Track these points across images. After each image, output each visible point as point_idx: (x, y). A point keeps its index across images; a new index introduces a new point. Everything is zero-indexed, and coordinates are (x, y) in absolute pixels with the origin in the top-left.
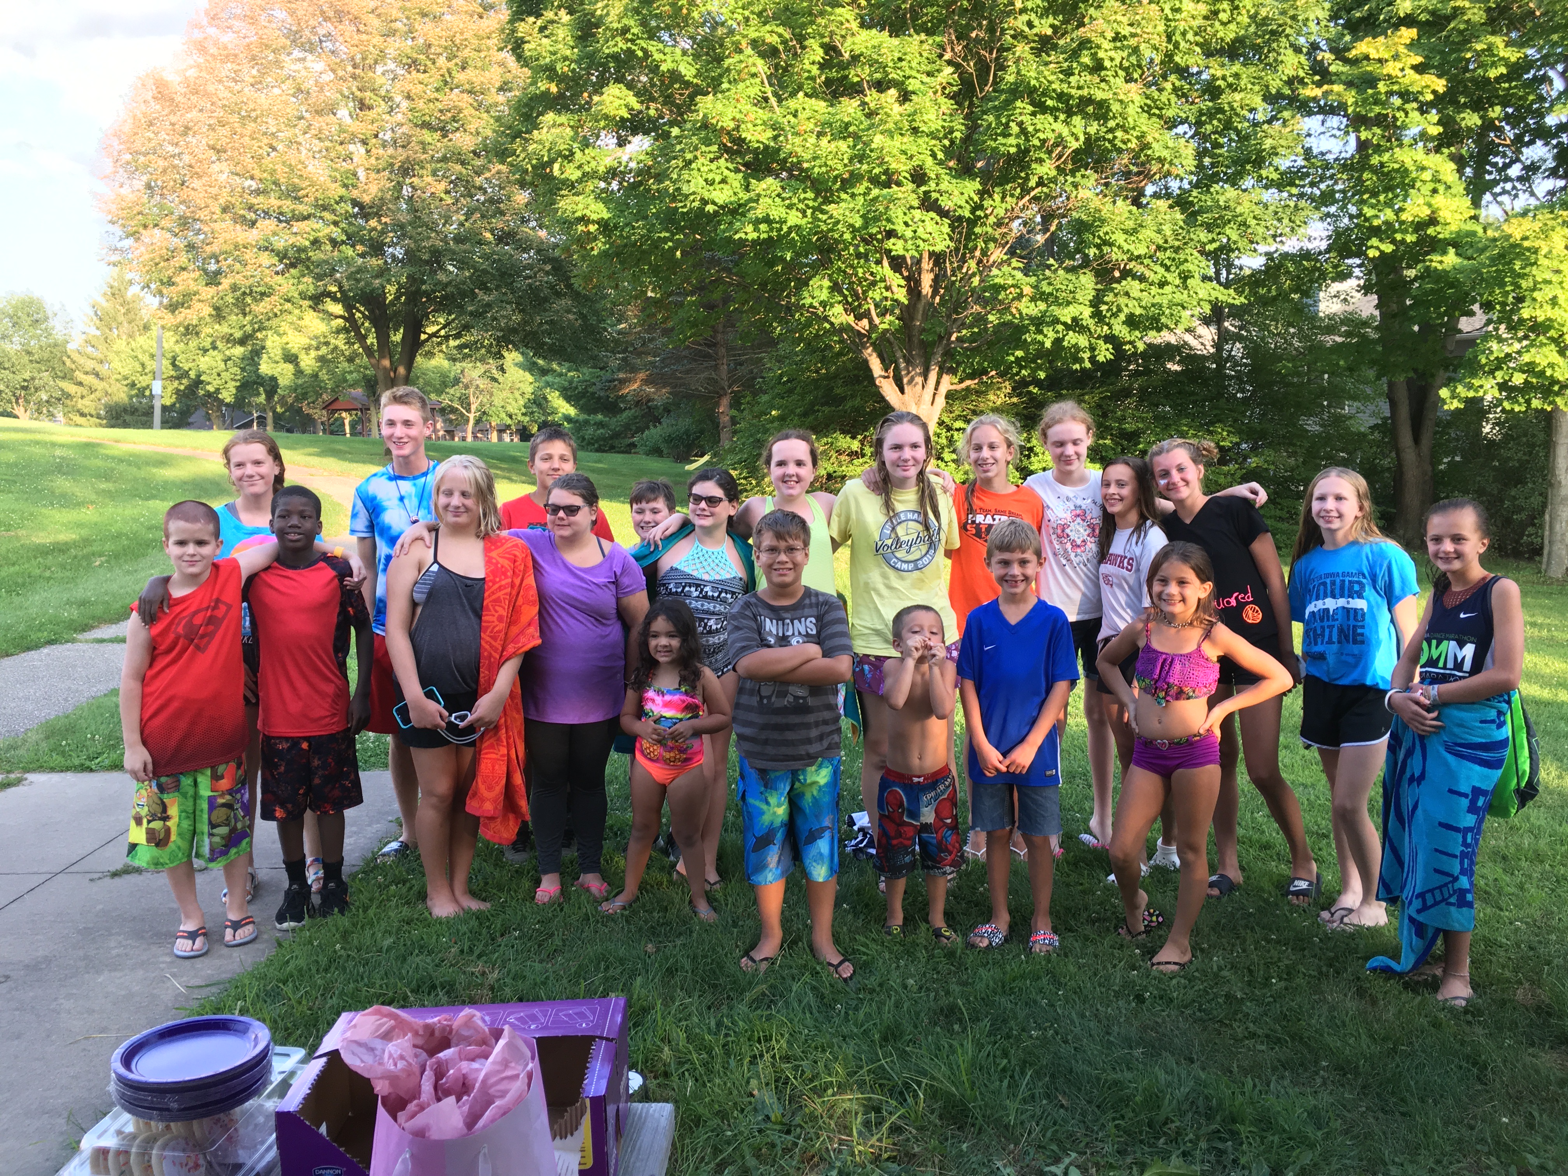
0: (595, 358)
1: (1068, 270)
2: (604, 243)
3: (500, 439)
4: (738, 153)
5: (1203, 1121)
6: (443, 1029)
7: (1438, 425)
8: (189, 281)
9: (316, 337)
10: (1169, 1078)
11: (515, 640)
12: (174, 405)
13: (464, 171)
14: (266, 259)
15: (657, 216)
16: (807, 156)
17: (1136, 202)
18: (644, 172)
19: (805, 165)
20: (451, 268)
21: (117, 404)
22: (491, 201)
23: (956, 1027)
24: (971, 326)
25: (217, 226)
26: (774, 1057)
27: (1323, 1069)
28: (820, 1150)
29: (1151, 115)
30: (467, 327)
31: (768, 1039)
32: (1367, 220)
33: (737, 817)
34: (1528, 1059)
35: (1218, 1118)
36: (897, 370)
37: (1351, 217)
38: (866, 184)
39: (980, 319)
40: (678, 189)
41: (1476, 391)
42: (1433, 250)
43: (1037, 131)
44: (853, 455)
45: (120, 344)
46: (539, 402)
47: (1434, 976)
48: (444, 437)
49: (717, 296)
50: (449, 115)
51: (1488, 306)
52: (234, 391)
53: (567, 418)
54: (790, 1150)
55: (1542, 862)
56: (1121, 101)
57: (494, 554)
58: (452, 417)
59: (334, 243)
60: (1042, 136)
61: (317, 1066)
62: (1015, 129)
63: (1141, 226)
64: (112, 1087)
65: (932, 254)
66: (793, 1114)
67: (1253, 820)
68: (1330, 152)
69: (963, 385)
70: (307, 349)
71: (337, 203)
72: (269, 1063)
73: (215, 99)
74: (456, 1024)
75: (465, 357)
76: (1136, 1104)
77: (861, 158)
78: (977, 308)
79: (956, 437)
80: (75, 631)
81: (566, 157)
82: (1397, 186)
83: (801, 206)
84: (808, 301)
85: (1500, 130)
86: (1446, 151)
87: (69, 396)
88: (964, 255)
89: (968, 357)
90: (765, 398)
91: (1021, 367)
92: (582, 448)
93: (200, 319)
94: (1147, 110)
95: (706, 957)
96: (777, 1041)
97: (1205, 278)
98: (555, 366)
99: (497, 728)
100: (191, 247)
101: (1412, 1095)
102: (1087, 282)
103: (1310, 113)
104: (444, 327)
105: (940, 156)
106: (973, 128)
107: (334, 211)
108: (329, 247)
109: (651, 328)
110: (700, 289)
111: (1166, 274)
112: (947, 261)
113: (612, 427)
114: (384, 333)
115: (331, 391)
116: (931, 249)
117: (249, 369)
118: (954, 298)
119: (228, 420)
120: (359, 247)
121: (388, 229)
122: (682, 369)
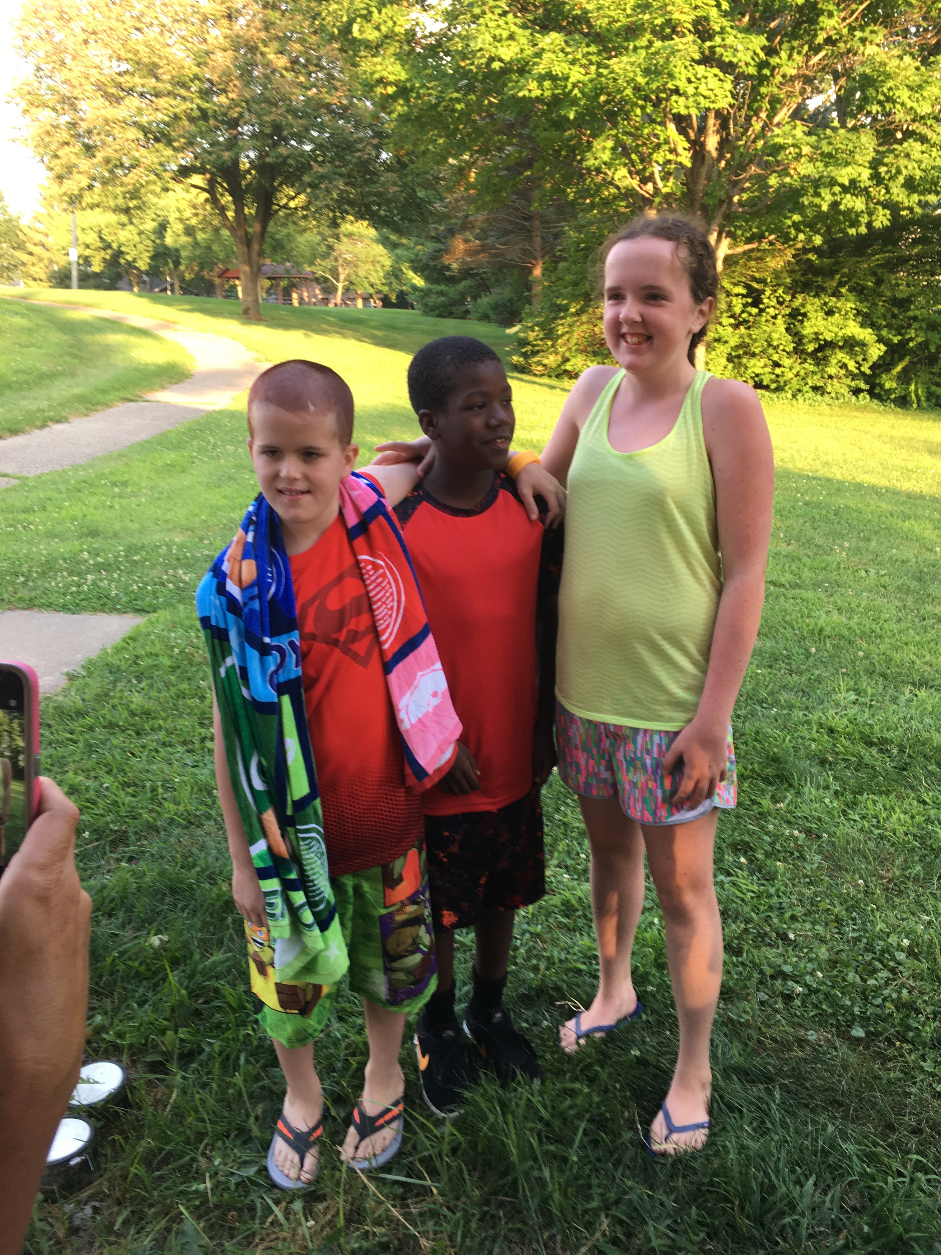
2: (403, 106)
3: (365, 306)
8: (70, 154)
16: (590, 7)
24: (752, 190)
39: (761, 180)
40: (467, 47)
46: (395, 274)
52: (148, 260)
53: (417, 288)
58: (326, 285)
59: (190, 118)
65: (717, 116)
69: (741, 250)
71: (191, 80)
78: (756, 170)
81: (364, 17)
83: (584, 61)
84: (590, 162)
88: (749, 116)
89: (747, 221)
91: (799, 231)
98: (404, 240)
102: (868, 142)
105: (725, 6)
107: (189, 89)
108: (186, 122)
112: (731, 122)
113: (451, 296)
114: (239, 203)
115: (223, 261)
116: (712, 106)
117: (158, 241)
118: (737, 162)
119: (148, 286)
120: (212, 122)
121: (234, 103)
122: (501, 240)
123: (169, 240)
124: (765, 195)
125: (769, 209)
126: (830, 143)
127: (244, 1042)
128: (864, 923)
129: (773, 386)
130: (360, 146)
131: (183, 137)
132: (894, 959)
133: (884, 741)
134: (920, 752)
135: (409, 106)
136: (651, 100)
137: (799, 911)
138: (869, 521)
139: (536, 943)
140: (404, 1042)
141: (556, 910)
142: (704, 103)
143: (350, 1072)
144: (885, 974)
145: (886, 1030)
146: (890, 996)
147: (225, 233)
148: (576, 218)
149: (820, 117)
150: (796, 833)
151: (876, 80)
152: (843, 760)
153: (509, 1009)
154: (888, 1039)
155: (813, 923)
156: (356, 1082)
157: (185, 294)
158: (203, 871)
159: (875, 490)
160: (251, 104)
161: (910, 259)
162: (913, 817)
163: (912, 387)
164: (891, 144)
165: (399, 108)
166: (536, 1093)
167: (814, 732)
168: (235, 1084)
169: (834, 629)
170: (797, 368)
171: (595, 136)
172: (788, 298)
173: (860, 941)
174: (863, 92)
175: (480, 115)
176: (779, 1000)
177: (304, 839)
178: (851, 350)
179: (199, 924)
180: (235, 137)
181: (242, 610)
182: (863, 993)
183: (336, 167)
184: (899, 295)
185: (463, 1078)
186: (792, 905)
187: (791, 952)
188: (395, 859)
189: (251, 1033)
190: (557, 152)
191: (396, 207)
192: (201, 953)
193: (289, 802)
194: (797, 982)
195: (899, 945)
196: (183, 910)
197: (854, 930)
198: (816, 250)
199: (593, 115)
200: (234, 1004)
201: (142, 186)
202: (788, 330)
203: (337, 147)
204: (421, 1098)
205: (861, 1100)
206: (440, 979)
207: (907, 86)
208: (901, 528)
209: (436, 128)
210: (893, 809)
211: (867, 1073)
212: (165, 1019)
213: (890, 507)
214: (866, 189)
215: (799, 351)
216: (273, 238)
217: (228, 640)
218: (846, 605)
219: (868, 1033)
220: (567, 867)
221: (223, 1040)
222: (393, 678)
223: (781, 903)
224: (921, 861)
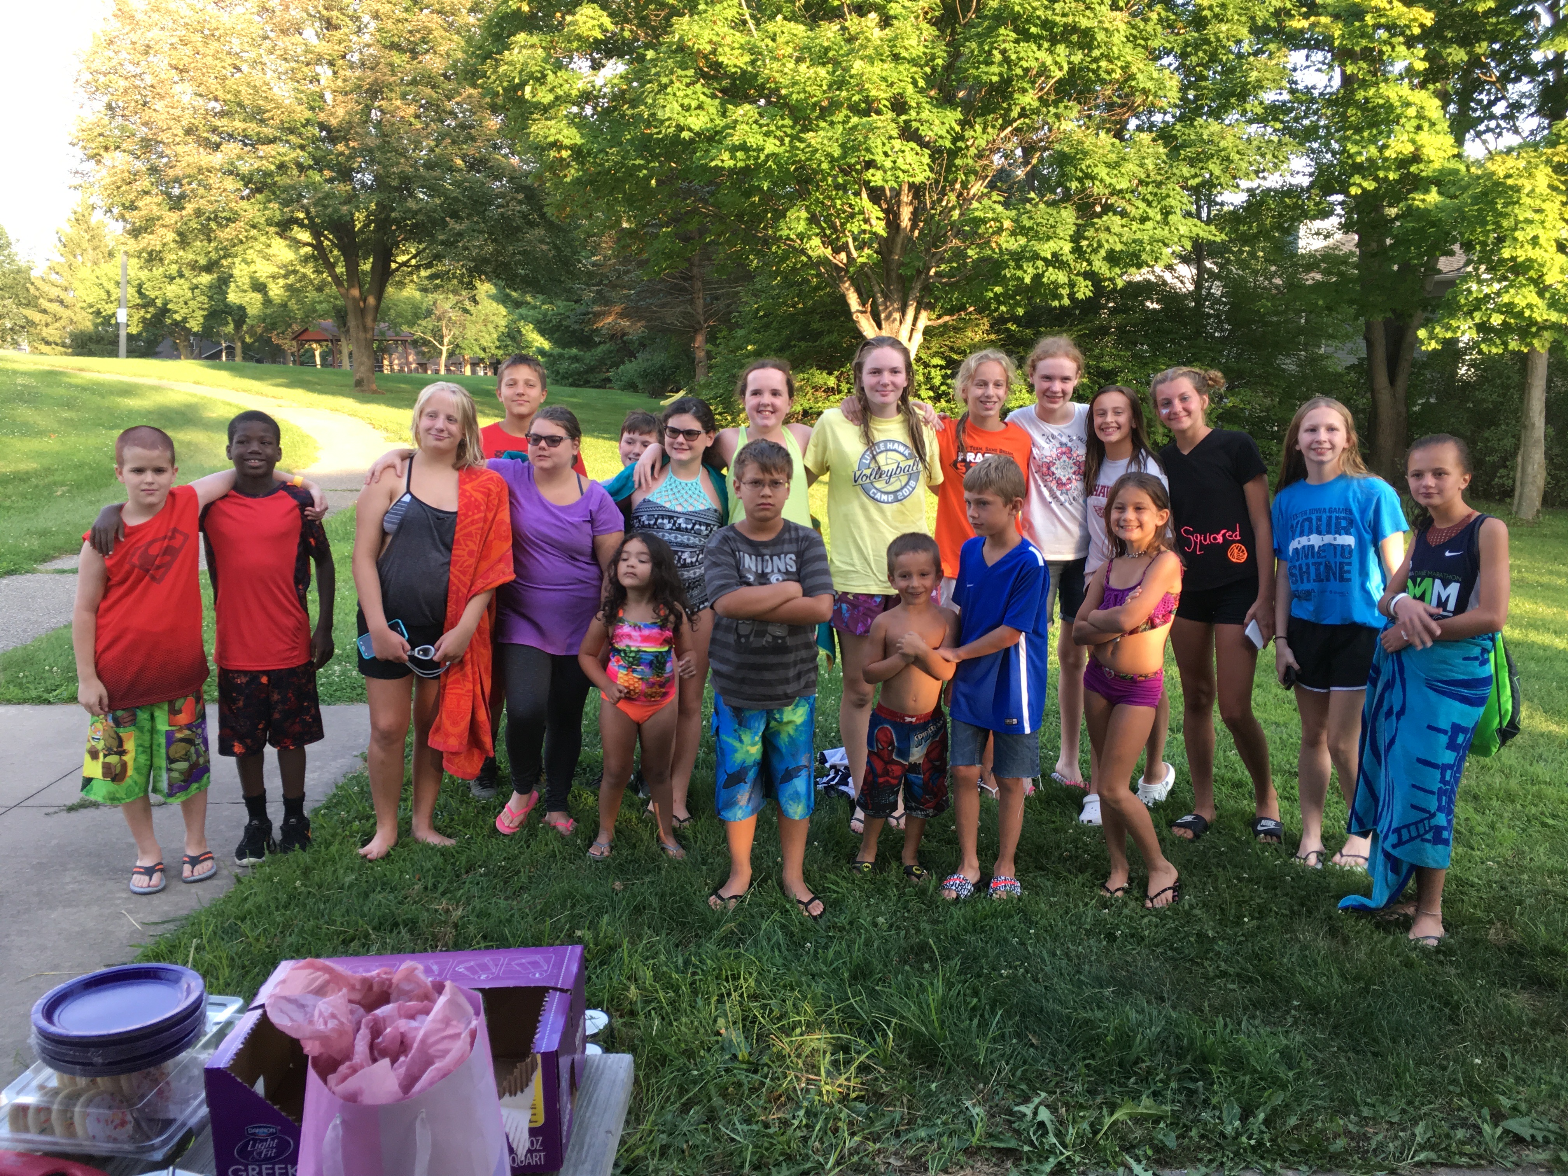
0: (569, 291)
1: (1048, 204)
2: (578, 170)
3: (474, 372)
4: (715, 78)
5: (1174, 1061)
6: (382, 983)
7: (1413, 366)
8: (151, 205)
9: (285, 266)
10: (1140, 1017)
11: (485, 575)
12: (139, 334)
13: (435, 95)
14: (230, 184)
15: (631, 142)
16: (784, 81)
17: (1119, 135)
18: (619, 97)
19: (784, 92)
20: (421, 196)
21: (82, 332)
22: (462, 126)
23: (926, 966)
24: (950, 261)
25: (180, 149)
26: (741, 995)
27: (1295, 1008)
28: (787, 1089)
29: (1136, 46)
30: (438, 257)
31: (735, 978)
32: (1350, 156)
33: (708, 754)
34: (1500, 1000)
35: (1189, 1057)
36: (874, 305)
37: (1334, 154)
38: (845, 112)
39: (959, 254)
40: (653, 115)
41: (1454, 332)
42: (1415, 189)
43: (1020, 59)
44: (830, 391)
45: (85, 272)
46: (512, 336)
47: (1406, 915)
48: (416, 370)
49: (693, 226)
50: (418, 36)
51: (1468, 247)
52: (201, 320)
53: (541, 352)
54: (757, 1090)
55: (1513, 801)
56: (1106, 30)
57: (468, 487)
58: (425, 349)
59: (301, 167)
60: (1025, 64)
61: (251, 1018)
62: (997, 56)
63: (1124, 159)
64: (33, 1040)
65: (911, 186)
66: (761, 1053)
67: (1226, 758)
68: (1314, 87)
69: (940, 321)
70: (274, 277)
71: (304, 126)
72: (203, 1015)
73: (176, 17)
74: (396, 978)
75: (437, 287)
76: (1106, 1043)
77: (840, 84)
78: (956, 242)
79: (933, 374)
80: (36, 561)
81: (537, 80)
82: (1382, 122)
83: (778, 133)
84: (785, 233)
85: (1486, 66)
86: (1431, 87)
87: (32, 324)
88: (944, 187)
89: (947, 293)
90: (740, 333)
91: (1000, 303)
92: (556, 382)
93: (164, 245)
94: (1131, 39)
95: (673, 894)
96: (745, 980)
97: (1189, 214)
98: (529, 298)
99: (462, 663)
100: (153, 170)
101: (1384, 1034)
102: (1068, 216)
103: (1297, 47)
104: (414, 257)
105: (921, 83)
106: (955, 55)
107: (300, 135)
108: (295, 172)
109: (626, 261)
110: (674, 220)
111: (1148, 210)
112: (926, 194)
113: (587, 361)
114: (351, 260)
115: (300, 321)
116: (908, 179)
117: (217, 298)
119: (197, 351)
120: (326, 172)
122: (657, 302)
123: (233, 297)
126: (1030, 218)
142: (903, 177)
151: (1074, 158)
164: (1091, 218)
165: (573, 172)
171: (788, 206)
183: (475, 223)
201: (241, 242)
203: (475, 201)
207: (1105, 163)
214: (1068, 262)
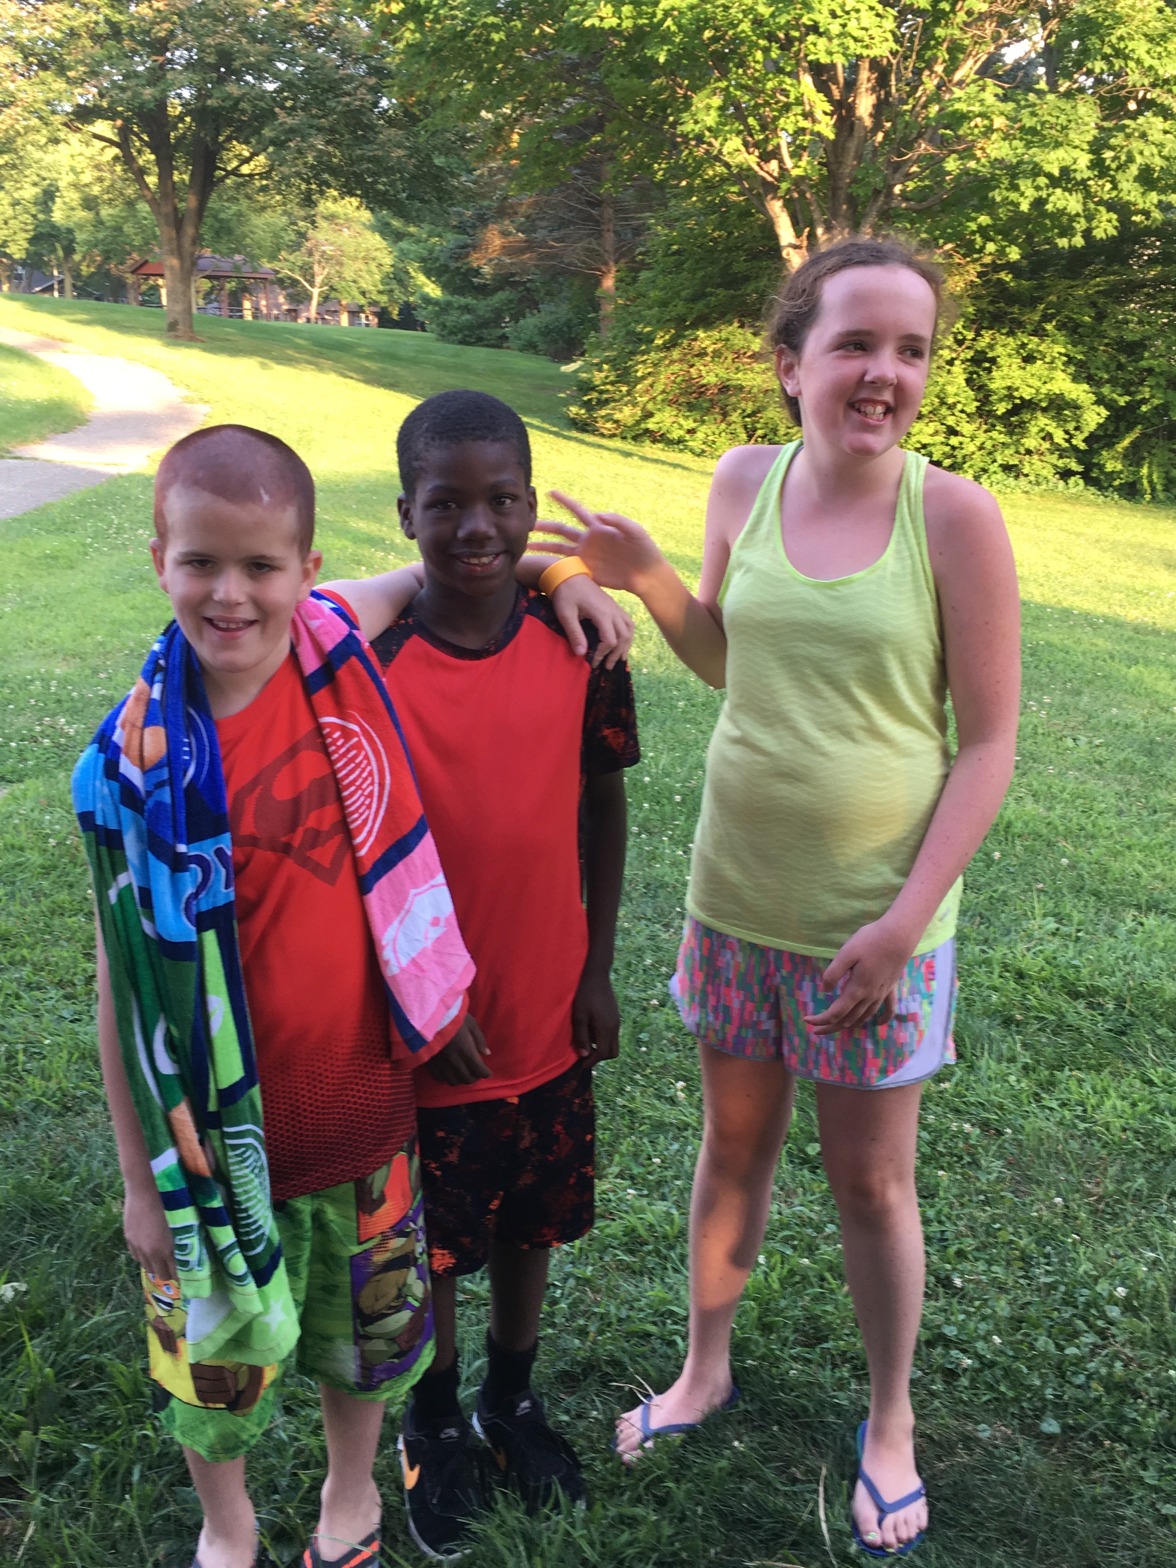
0: (442, 215)
3: (353, 323)
20: (247, 78)
36: (813, 236)
39: (934, 164)
46: (399, 278)
48: (283, 316)
52: (25, 245)
53: (430, 300)
58: (294, 291)
65: (871, 63)
78: (927, 148)
84: (687, 127)
88: (917, 69)
90: (645, 275)
91: (987, 239)
98: (412, 229)
104: (246, 163)
112: (893, 77)
113: (481, 313)
114: (165, 166)
115: (139, 249)
116: (865, 52)
117: (41, 216)
118: (899, 135)
119: (24, 283)
120: (127, 43)
121: (161, 17)
122: (555, 234)
123: (58, 215)
124: (939, 184)
125: (946, 206)
126: (1033, 114)
127: (139, 1448)
128: (1062, 1263)
129: (947, 462)
130: (347, 88)
131: (81, 62)
132: (1103, 1316)
133: (1096, 991)
134: (1145, 1009)
135: (422, 33)
136: (778, 40)
137: (969, 1244)
138: (1080, 665)
139: (584, 1292)
140: (382, 1446)
141: (615, 1243)
142: (855, 48)
143: (301, 1493)
144: (1089, 1338)
145: (1090, 1423)
146: (1097, 1372)
147: (143, 207)
148: (666, 207)
149: (1021, 74)
150: (967, 1127)
151: (1101, 25)
152: (1037, 1018)
153: (541, 1395)
154: (1093, 1437)
155: (989, 1263)
156: (309, 1508)
157: (79, 297)
158: (83, 1182)
159: (1089, 621)
160: (187, 18)
161: (1145, 286)
162: (1134, 1105)
163: (1145, 471)
164: (1121, 118)
165: (407, 34)
166: (579, 1523)
167: (995, 976)
168: (124, 1513)
169: (1026, 824)
170: (982, 437)
171: (695, 88)
172: (970, 335)
173: (1056, 1289)
174: (1082, 40)
175: (527, 51)
176: (938, 1377)
177: (235, 1147)
178: (1059, 413)
179: (75, 1266)
180: (162, 66)
181: (144, 802)
182: (1059, 1367)
183: (314, 117)
184: (1129, 337)
185: (470, 1500)
186: (959, 1236)
187: (956, 1306)
188: (375, 1169)
189: (150, 1433)
190: (641, 109)
191: (402, 178)
192: (77, 1309)
193: (213, 1093)
194: (964, 1351)
195: (1111, 1295)
196: (50, 1243)
197: (1048, 1272)
198: (1011, 267)
199: (694, 59)
200: (126, 1388)
201: (18, 134)
202: (969, 381)
203: (315, 87)
204: (406, 1531)
205: (1053, 1527)
206: (439, 1346)
207: (1146, 35)
208: (1125, 677)
209: (462, 67)
210: (1106, 1091)
211: (1063, 1488)
212: (17, 1413)
213: (1109, 646)
214: (1084, 182)
215: (984, 412)
216: (215, 217)
217: (121, 847)
218: (1045, 788)
219: (1065, 1428)
220: (632, 1178)
221: (107, 1445)
222: (373, 898)
223: (943, 1232)
224: (1144, 1169)
